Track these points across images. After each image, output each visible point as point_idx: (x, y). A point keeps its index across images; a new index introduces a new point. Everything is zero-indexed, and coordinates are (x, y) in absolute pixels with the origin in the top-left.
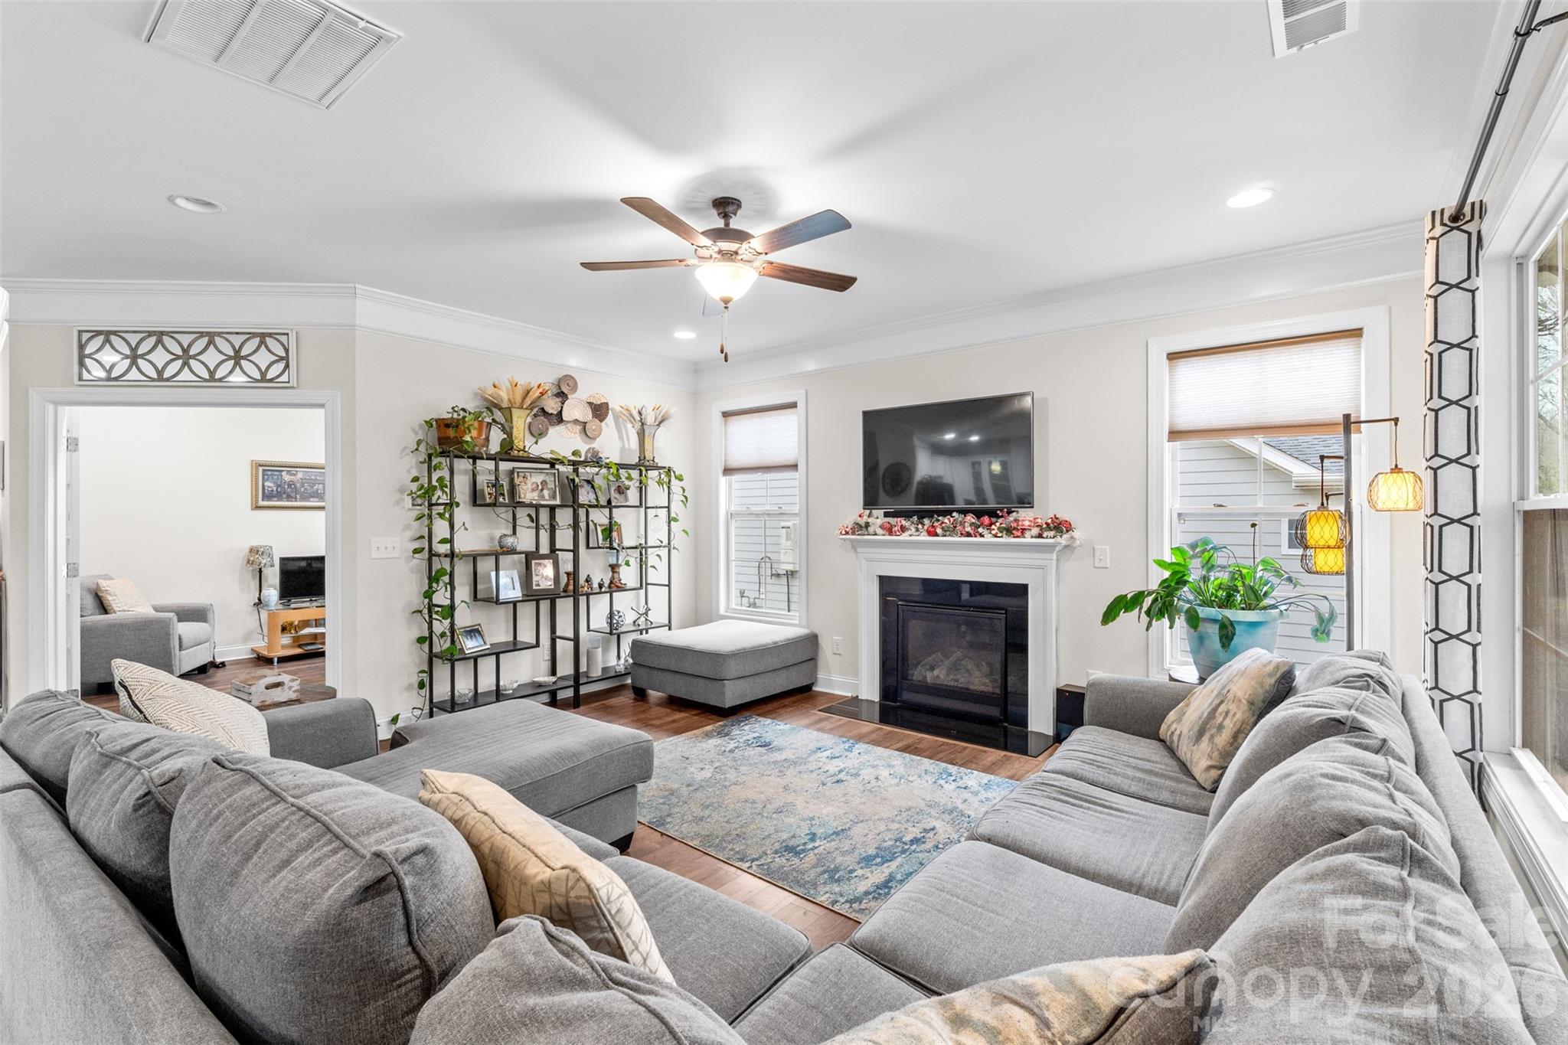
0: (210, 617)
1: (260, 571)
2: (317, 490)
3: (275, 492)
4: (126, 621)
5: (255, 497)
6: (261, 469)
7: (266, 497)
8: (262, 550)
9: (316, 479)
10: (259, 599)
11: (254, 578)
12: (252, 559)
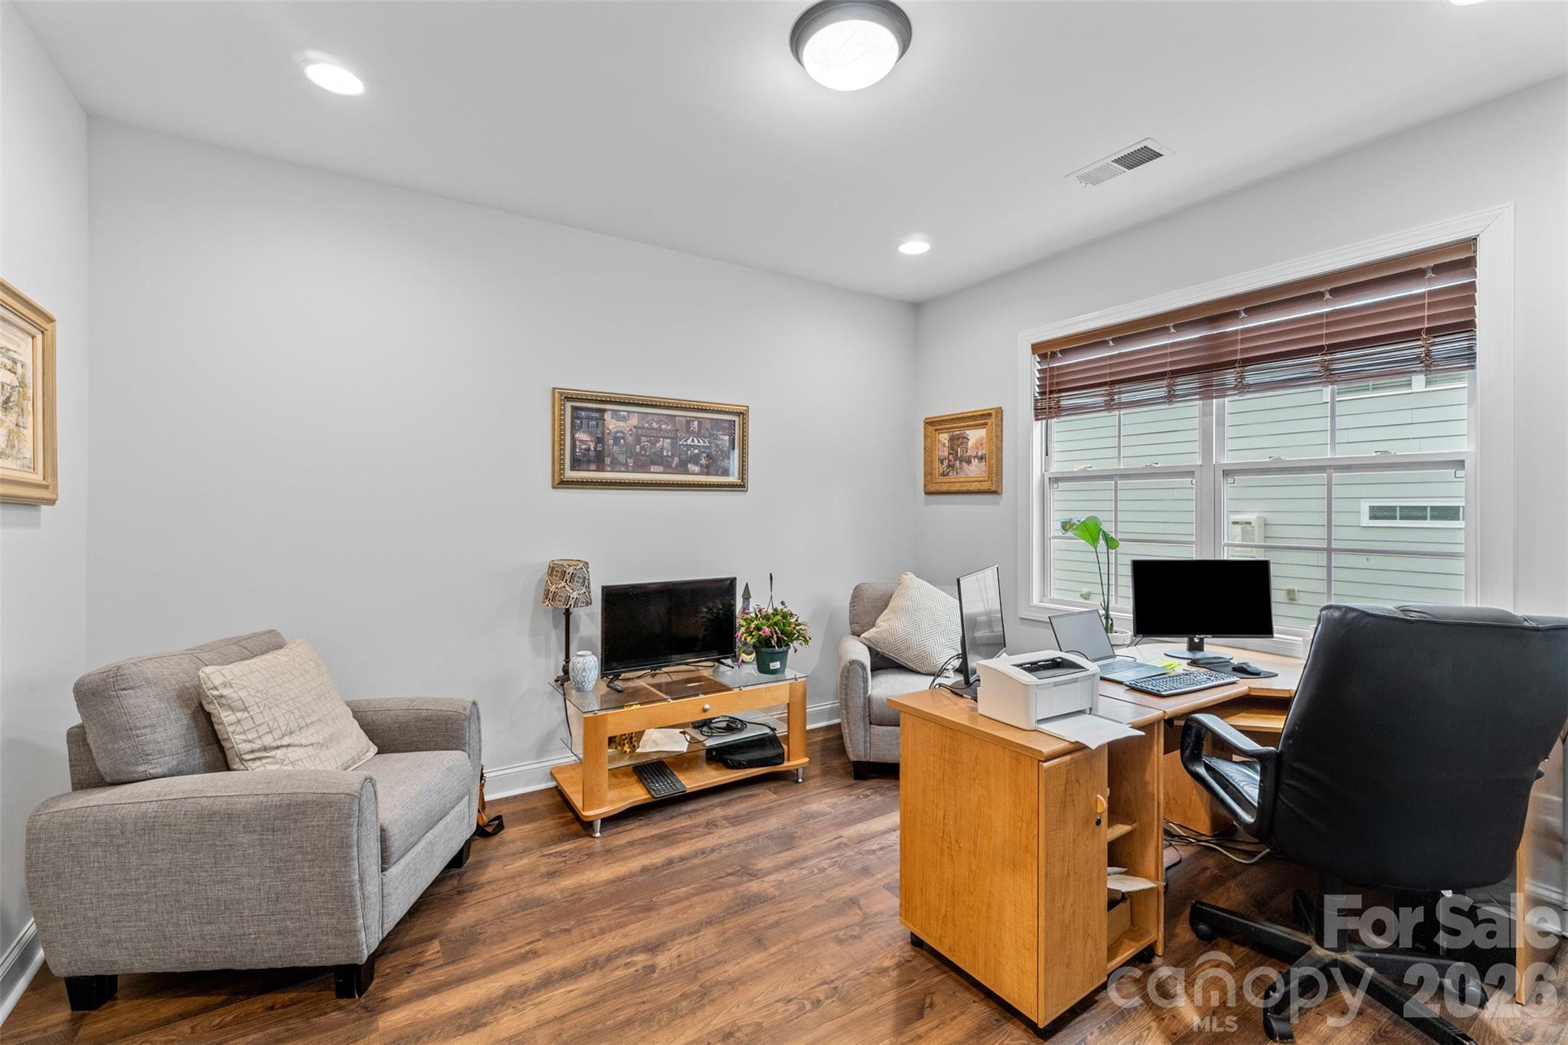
0: (470, 734)
1: (568, 613)
2: (662, 449)
3: (592, 454)
4: (243, 804)
5: (557, 462)
6: (569, 405)
7: (576, 464)
8: (571, 570)
9: (660, 429)
10: (566, 671)
11: (556, 626)
12: (553, 589)
